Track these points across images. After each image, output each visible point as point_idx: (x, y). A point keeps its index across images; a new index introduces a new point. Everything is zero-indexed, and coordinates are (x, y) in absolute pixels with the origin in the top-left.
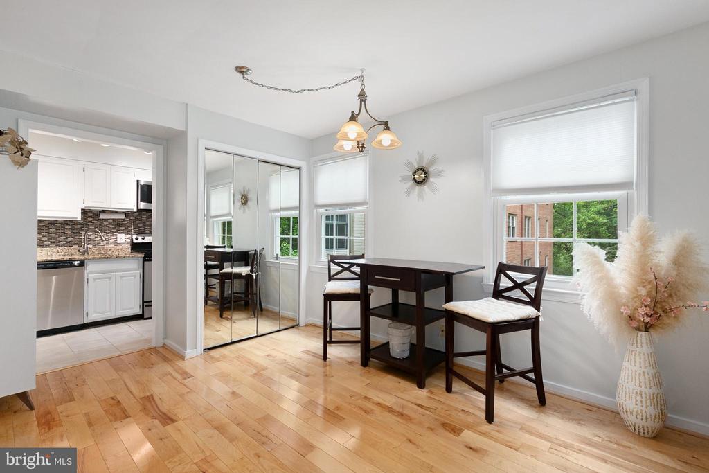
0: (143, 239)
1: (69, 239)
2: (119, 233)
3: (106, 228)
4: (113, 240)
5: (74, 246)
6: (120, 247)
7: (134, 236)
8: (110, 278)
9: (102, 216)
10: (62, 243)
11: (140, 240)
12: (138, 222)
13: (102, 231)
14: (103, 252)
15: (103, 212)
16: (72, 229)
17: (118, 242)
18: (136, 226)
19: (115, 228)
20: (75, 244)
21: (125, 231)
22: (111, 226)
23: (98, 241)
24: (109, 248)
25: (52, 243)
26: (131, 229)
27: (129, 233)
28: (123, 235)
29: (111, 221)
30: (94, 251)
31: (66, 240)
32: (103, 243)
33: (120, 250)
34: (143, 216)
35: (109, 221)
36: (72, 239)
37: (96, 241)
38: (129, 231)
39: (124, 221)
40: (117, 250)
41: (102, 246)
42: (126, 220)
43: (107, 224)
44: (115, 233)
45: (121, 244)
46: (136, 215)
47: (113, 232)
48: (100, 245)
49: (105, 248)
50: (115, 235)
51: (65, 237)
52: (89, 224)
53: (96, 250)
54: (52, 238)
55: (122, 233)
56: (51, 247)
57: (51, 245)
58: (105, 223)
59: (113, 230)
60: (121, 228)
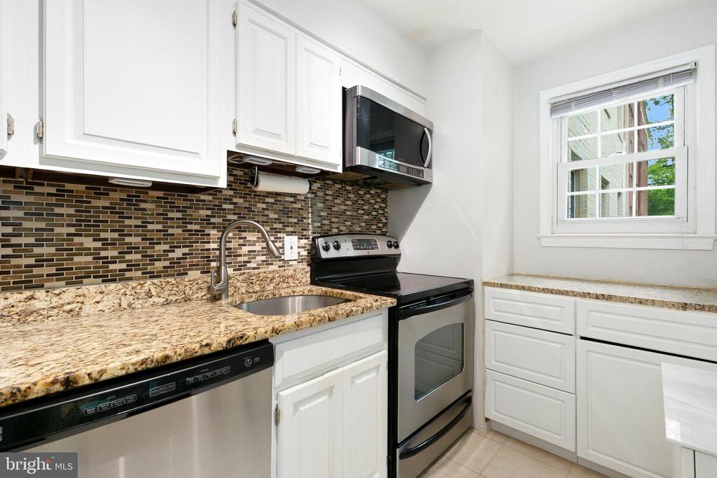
0: (337, 247)
1: (178, 253)
2: (288, 234)
5: (194, 274)
6: (291, 272)
7: (321, 242)
8: (330, 390)
10: (159, 265)
11: (332, 254)
12: (319, 205)
14: (257, 288)
16: (185, 221)
17: (286, 257)
18: (317, 215)
19: (278, 220)
20: (193, 266)
21: (299, 229)
22: (273, 216)
23: (245, 255)
24: (270, 276)
25: (131, 266)
26: (308, 224)
27: (305, 233)
28: (295, 238)
29: (272, 200)
30: (238, 284)
31: (171, 255)
32: (255, 262)
33: (290, 280)
34: (328, 192)
35: (267, 200)
36: (186, 250)
37: (240, 256)
38: (305, 230)
39: (295, 203)
40: (285, 279)
41: (254, 268)
42: (299, 200)
43: (263, 209)
44: (280, 232)
45: (291, 263)
46: (316, 188)
47: (277, 231)
48: (250, 268)
49: (262, 275)
50: (280, 238)
51: (167, 247)
52: (224, 206)
53: (244, 281)
54: (132, 249)
55: (292, 233)
56: (130, 279)
57: (128, 274)
58: (259, 205)
59: (276, 226)
60: (291, 220)
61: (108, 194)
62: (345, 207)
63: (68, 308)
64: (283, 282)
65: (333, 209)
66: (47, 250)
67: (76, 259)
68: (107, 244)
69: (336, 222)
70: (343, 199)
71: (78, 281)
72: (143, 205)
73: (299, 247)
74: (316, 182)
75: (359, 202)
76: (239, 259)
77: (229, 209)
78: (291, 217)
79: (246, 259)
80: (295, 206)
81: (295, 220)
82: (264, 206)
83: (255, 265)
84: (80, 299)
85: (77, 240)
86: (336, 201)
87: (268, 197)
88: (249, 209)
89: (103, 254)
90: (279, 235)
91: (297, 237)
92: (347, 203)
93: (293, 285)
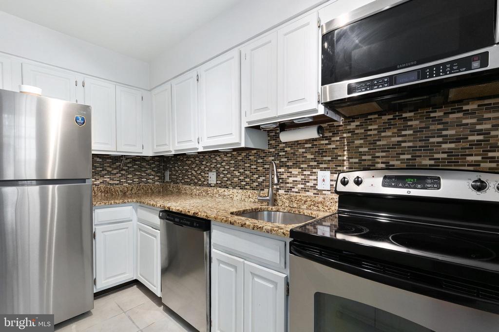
0: (358, 182)
1: (261, 180)
2: (322, 169)
3: (301, 159)
4: (311, 184)
8: (235, 268)
9: (286, 137)
10: (255, 184)
11: (352, 188)
12: (358, 142)
13: (296, 165)
14: (295, 205)
15: (285, 126)
16: (263, 164)
17: (318, 187)
18: (354, 152)
19: (314, 160)
21: (332, 165)
22: (310, 156)
23: (291, 183)
24: (304, 199)
25: (247, 184)
26: (344, 160)
27: (339, 168)
28: (328, 173)
29: (310, 145)
30: (284, 200)
31: (259, 180)
32: (297, 188)
33: (320, 205)
34: (370, 128)
35: (306, 146)
36: (264, 178)
37: (288, 183)
38: (340, 166)
39: (330, 144)
40: (315, 204)
41: (296, 192)
42: (334, 141)
43: (303, 152)
44: (315, 168)
45: (324, 192)
46: (354, 127)
47: (312, 167)
48: (293, 192)
49: (298, 198)
50: (315, 173)
51: (257, 176)
52: (280, 154)
53: (287, 199)
54: (247, 176)
55: (325, 169)
56: (246, 189)
57: (246, 187)
58: (300, 150)
59: (312, 163)
60: (325, 158)
61: (241, 154)
62: (400, 139)
63: (231, 196)
64: (314, 205)
65: (378, 143)
66: (229, 176)
67: (235, 179)
68: (241, 174)
69: (383, 157)
70: (395, 130)
71: (234, 188)
72: (250, 157)
73: (331, 180)
74: (354, 121)
75: (432, 127)
76: (288, 185)
77: (283, 155)
78: (326, 156)
79: (291, 185)
80: (329, 146)
81: (330, 158)
82: (304, 150)
83: (297, 190)
84: (233, 194)
85: (235, 172)
86: (383, 134)
87: (307, 143)
88: (294, 154)
89: (240, 178)
90: (314, 170)
91: (329, 171)
92: (404, 133)
93: (322, 209)
